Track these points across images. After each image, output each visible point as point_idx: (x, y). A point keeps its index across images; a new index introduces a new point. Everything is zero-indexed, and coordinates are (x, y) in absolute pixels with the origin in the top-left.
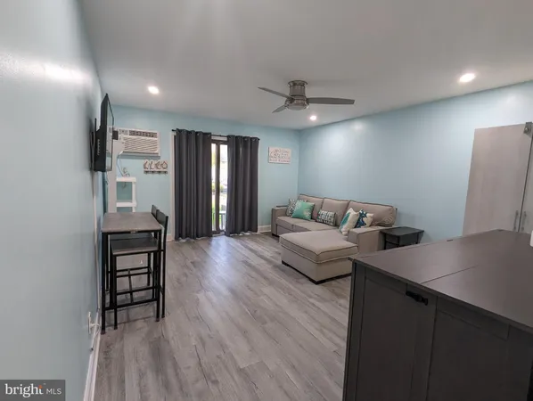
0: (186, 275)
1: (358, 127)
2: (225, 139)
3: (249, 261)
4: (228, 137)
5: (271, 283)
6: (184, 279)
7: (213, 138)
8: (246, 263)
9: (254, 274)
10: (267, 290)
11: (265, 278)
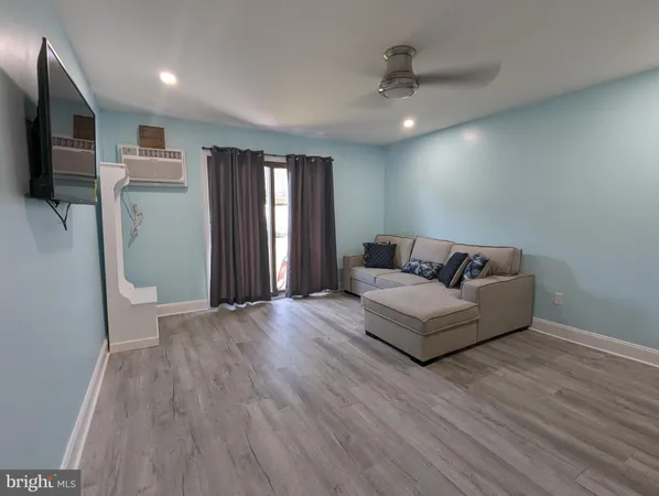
0: (229, 368)
1: (470, 137)
2: (284, 160)
3: (325, 339)
4: (288, 157)
5: (365, 377)
6: (225, 375)
7: (266, 159)
8: (319, 342)
9: (334, 361)
10: (360, 391)
11: (355, 369)
